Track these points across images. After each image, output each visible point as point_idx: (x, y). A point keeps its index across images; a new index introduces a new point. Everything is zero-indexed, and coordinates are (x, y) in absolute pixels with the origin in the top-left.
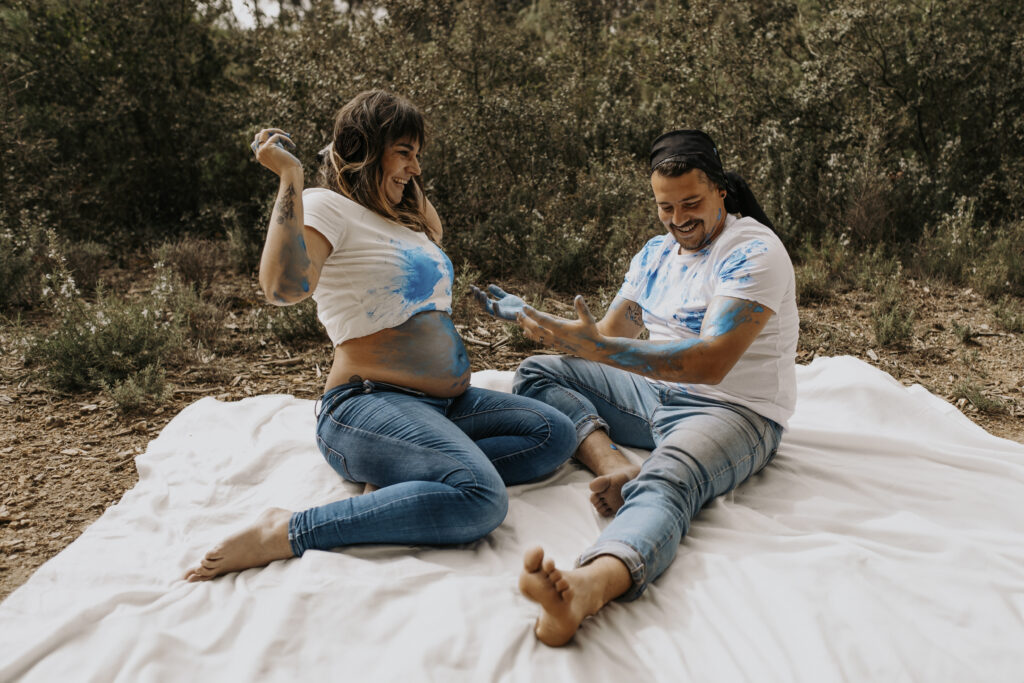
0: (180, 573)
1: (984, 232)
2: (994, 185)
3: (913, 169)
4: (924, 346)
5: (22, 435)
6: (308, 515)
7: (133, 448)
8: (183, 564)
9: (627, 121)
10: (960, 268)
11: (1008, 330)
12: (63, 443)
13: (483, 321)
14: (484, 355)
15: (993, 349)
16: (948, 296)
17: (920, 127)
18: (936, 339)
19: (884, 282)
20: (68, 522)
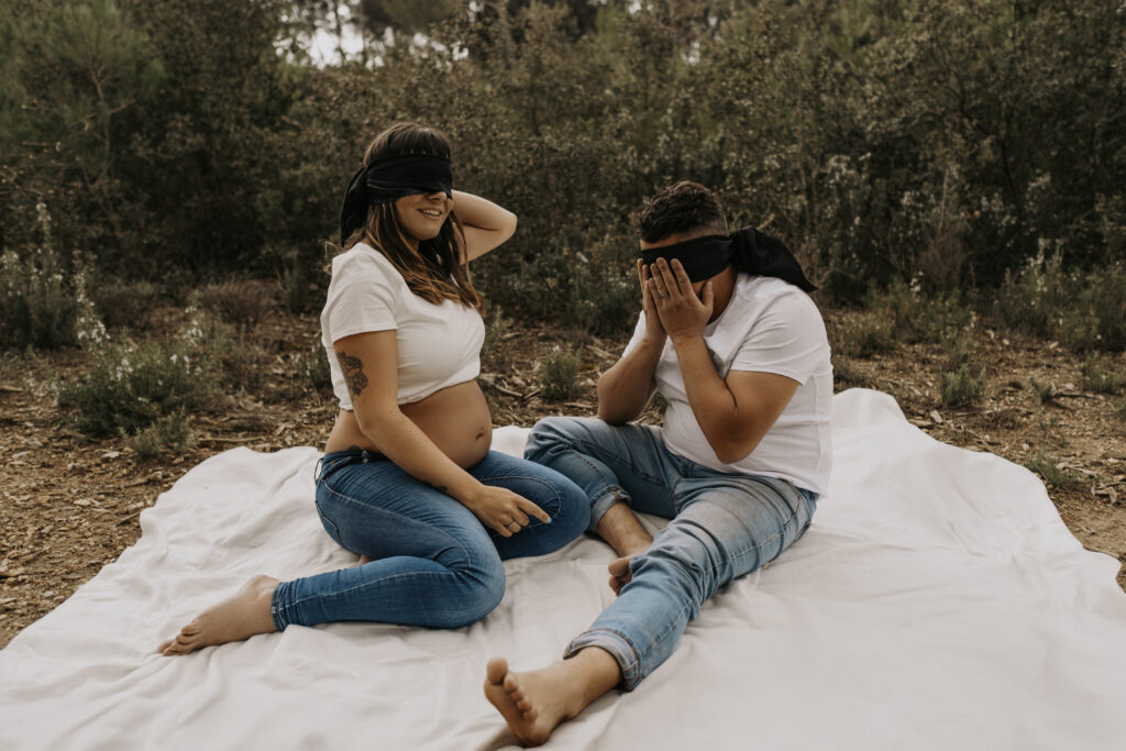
0: (158, 643)
1: (1075, 279)
2: (1087, 226)
3: (996, 209)
4: (998, 408)
5: (42, 483)
6: (293, 586)
7: (145, 500)
8: (163, 634)
9: (688, 156)
10: (1046, 319)
11: (1097, 391)
12: (79, 492)
13: (520, 369)
14: (514, 407)
15: (1078, 412)
16: (1029, 350)
17: (1005, 162)
18: (1012, 399)
19: (955, 334)
20: (64, 580)
